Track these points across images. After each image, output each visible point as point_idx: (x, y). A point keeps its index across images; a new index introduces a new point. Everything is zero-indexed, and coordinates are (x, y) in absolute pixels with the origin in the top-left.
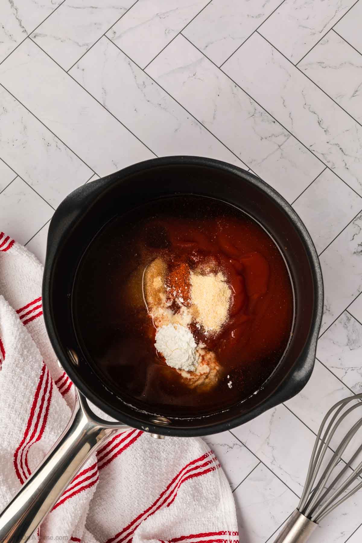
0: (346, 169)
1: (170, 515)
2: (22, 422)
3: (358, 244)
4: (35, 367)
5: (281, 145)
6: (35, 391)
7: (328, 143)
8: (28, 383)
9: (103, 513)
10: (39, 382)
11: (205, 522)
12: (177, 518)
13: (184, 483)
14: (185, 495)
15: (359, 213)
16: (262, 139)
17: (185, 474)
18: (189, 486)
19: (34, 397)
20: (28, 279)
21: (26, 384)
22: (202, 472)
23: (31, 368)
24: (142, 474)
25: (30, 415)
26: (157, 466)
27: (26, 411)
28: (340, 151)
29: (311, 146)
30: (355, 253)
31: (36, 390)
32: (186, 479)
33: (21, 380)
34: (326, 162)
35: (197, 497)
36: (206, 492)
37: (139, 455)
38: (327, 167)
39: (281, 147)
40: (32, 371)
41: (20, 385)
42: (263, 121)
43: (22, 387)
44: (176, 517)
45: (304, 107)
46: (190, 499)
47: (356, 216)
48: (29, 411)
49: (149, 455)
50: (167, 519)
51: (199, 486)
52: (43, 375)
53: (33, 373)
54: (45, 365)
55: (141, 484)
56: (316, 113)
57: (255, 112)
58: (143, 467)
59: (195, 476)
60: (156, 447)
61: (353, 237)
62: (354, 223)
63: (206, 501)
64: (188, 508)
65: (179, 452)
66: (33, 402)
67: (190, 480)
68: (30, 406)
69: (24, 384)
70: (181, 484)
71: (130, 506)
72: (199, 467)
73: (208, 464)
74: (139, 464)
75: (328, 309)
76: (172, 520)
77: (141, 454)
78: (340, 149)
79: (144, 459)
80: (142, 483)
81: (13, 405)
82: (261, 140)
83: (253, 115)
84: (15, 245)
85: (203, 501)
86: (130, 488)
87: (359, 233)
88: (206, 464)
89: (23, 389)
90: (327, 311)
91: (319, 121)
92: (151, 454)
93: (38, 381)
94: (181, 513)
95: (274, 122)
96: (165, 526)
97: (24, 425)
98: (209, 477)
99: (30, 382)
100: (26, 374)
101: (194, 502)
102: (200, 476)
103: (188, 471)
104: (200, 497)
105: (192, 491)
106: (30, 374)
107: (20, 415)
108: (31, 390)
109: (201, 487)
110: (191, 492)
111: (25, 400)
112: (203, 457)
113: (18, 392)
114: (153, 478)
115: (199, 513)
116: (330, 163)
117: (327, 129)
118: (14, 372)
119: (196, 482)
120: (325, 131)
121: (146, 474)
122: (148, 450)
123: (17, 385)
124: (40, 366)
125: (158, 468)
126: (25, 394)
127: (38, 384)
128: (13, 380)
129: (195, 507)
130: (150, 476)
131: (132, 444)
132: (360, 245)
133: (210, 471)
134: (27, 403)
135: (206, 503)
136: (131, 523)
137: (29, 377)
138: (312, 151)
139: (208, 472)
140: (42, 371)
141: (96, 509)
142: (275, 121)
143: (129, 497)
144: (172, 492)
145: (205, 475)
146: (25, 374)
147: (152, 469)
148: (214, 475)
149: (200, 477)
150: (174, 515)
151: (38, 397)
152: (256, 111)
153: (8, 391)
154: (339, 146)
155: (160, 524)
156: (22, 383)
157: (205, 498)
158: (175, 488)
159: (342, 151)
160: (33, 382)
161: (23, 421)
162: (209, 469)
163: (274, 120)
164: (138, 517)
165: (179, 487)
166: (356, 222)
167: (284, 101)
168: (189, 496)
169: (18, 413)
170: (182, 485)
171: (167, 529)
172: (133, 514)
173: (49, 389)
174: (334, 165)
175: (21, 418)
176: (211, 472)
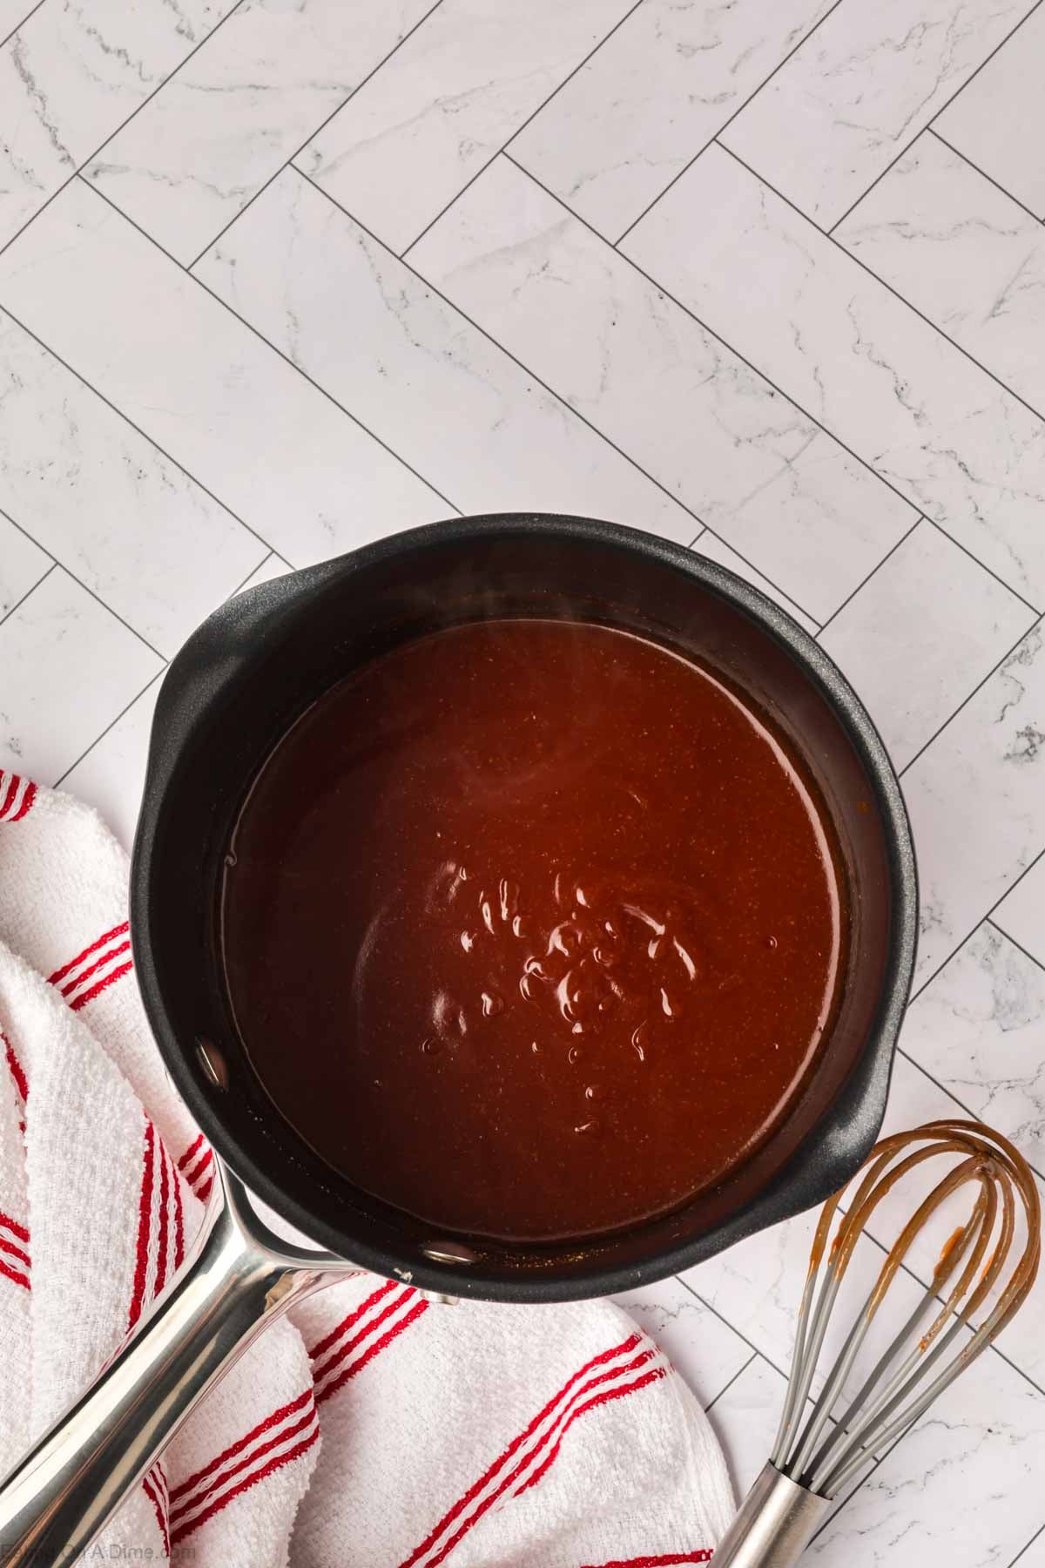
0: (979, 521)
1: (548, 1511)
2: (116, 1282)
3: (1018, 733)
4: (126, 1131)
5: (793, 460)
6: (137, 1194)
7: (924, 448)
8: (115, 1175)
9: (354, 1511)
10: (144, 1170)
11: (645, 1522)
12: (566, 1518)
13: (583, 1417)
14: (586, 1452)
15: (1016, 645)
16: (738, 442)
17: (583, 1390)
18: (598, 1426)
19: (140, 1212)
20: (79, 885)
21: (109, 1182)
22: (633, 1384)
23: (114, 1137)
24: (454, 1396)
25: (136, 1261)
26: (493, 1369)
27: (124, 1252)
28: (960, 471)
29: (877, 458)
30: (1008, 756)
31: (142, 1194)
32: (588, 1405)
33: (93, 1172)
34: (921, 501)
35: (624, 1457)
36: (647, 1442)
37: (439, 1346)
38: (924, 516)
39: (794, 464)
40: (119, 1145)
41: (94, 1187)
42: (738, 391)
43: (100, 1192)
44: (566, 1515)
45: (855, 351)
46: (601, 1464)
47: (1010, 652)
48: (133, 1252)
49: (468, 1345)
50: (537, 1524)
51: (626, 1424)
52: (151, 1151)
53: (122, 1148)
54: (151, 1124)
55: (453, 1422)
56: (888, 364)
57: (717, 366)
58: (456, 1377)
59: (611, 1398)
60: (488, 1322)
61: (1003, 710)
62: (1002, 673)
63: (647, 1466)
64: (598, 1490)
65: (556, 1327)
66: (138, 1227)
67: (599, 1410)
68: (132, 1237)
69: (104, 1182)
70: (571, 1419)
71: (427, 1480)
72: (623, 1372)
73: (646, 1360)
74: (442, 1371)
75: (938, 918)
76: (553, 1525)
77: (445, 1342)
78: (960, 464)
79: (454, 1355)
80: (456, 1420)
81: (85, 1243)
82: (737, 445)
83: (713, 377)
84: (40, 798)
85: (639, 1467)
86: (424, 1437)
87: (1019, 700)
88: (640, 1361)
89: (103, 1196)
90: (935, 924)
91: (899, 389)
92: (475, 1339)
93: (140, 1168)
94: (579, 1504)
95: (772, 395)
96: (534, 1543)
97: (125, 1289)
98: (653, 1397)
99: (119, 1174)
100: (105, 1155)
101: (613, 1472)
102: (626, 1395)
103: (591, 1384)
104: (630, 1458)
105: (606, 1439)
106: (115, 1152)
107: (109, 1267)
108: (125, 1195)
109: (634, 1427)
110: (605, 1444)
111: (117, 1223)
112: (631, 1343)
113: (91, 1206)
114: (484, 1400)
115: (628, 1500)
116: (931, 504)
117: (920, 411)
118: (69, 1156)
119: (615, 1413)
120: (916, 416)
121: (464, 1394)
122: (466, 1332)
123: (85, 1189)
124: (138, 1126)
125: (496, 1372)
126: (112, 1206)
127: (141, 1177)
128: (71, 1176)
129: (617, 1483)
130: (478, 1396)
131: (416, 1321)
132: (1022, 733)
133: (653, 1378)
134: (122, 1231)
135: (648, 1471)
136: (433, 1531)
137: (115, 1160)
138: (882, 474)
139: (648, 1382)
140: (147, 1142)
141: (334, 1502)
142: (776, 390)
143: (423, 1460)
144: (544, 1440)
145: (640, 1391)
146: (100, 1155)
147: (481, 1379)
148: (664, 1389)
149: (627, 1400)
150: (557, 1511)
151: (149, 1210)
152: (721, 365)
153: (65, 1209)
154: (956, 458)
155: (519, 1537)
156: (98, 1181)
157: (646, 1457)
158: (553, 1429)
159: (966, 471)
160: (128, 1173)
161: (121, 1278)
162: (651, 1373)
163: (773, 389)
164: (450, 1513)
165: (564, 1430)
166: (1008, 671)
167: (798, 334)
168: (598, 1455)
169: (103, 1263)
170: (575, 1424)
171: (539, 1550)
172: (436, 1503)
173: (171, 1189)
174: (943, 512)
175: (113, 1274)
176: (657, 1380)
